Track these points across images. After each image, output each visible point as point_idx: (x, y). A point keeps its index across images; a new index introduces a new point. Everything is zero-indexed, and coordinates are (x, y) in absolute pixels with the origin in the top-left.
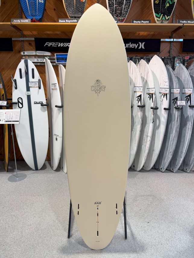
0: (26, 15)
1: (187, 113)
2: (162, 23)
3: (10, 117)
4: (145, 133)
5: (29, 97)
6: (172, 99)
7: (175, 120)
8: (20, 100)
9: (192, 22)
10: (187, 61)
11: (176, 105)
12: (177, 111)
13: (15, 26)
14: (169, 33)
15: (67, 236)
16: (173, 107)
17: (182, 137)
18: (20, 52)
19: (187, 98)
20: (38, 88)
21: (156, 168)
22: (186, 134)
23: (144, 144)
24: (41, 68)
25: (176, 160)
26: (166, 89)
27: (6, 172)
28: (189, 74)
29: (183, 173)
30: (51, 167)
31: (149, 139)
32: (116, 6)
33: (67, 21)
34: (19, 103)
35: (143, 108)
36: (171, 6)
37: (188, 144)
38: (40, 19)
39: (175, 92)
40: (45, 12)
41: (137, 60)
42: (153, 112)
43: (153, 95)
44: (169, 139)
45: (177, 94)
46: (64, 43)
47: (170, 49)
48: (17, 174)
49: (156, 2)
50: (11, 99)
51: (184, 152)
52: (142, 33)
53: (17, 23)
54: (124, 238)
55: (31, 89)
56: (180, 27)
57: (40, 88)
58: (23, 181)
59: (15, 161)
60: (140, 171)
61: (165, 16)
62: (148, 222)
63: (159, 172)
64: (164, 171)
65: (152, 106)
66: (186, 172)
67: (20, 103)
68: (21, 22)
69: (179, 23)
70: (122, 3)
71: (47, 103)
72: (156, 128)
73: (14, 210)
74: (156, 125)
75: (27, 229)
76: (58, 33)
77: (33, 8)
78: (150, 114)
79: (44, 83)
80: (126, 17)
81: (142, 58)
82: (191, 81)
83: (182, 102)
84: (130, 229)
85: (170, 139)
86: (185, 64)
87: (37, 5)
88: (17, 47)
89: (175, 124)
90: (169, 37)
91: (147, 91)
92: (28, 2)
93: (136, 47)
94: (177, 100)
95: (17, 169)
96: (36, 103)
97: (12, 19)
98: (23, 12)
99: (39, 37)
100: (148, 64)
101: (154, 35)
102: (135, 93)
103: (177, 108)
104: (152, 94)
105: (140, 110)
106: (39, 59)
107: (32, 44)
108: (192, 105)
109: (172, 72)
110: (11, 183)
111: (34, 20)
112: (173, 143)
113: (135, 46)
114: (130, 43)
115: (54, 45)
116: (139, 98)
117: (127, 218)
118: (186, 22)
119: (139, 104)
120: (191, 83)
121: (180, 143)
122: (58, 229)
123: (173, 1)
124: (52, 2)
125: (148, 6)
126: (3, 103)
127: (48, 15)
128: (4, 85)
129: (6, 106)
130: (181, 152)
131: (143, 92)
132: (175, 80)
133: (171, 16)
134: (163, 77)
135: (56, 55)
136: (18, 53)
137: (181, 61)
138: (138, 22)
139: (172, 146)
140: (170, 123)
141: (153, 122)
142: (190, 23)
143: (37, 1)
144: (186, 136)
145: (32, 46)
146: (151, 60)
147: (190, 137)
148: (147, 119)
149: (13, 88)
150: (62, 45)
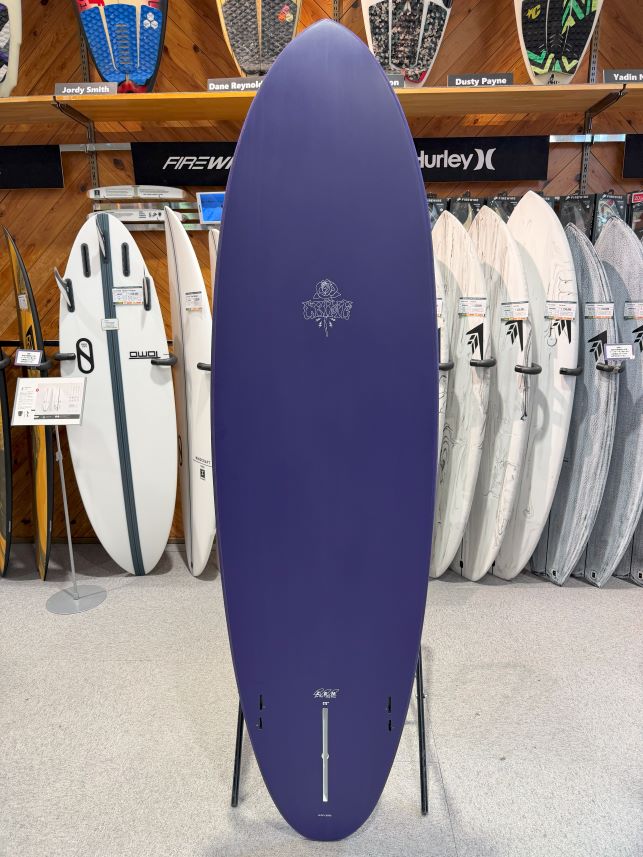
0: (102, 71)
1: (639, 387)
2: (552, 83)
3: (51, 401)
4: (497, 453)
5: (112, 337)
6: (587, 338)
7: (597, 409)
8: (84, 346)
10: (641, 208)
12: (604, 379)
13: (66, 108)
14: (576, 115)
15: (230, 798)
16: (591, 366)
17: (624, 467)
18: (84, 189)
19: (639, 336)
20: (142, 307)
21: (536, 571)
22: (638, 458)
23: (494, 489)
24: (151, 240)
25: (605, 542)
26: (568, 306)
27: (41, 581)
29: (628, 588)
30: (187, 565)
31: (511, 473)
32: (395, 30)
33: (234, 85)
34: (82, 358)
35: (489, 370)
36: (583, 26)
38: (148, 81)
39: (597, 315)
40: (165, 58)
41: (470, 209)
42: (523, 384)
43: (524, 325)
44: (580, 472)
45: (605, 322)
46: (228, 158)
48: (75, 588)
49: (529, 14)
50: (57, 344)
51: (631, 516)
52: (485, 119)
53: (72, 98)
54: (420, 810)
55: (119, 310)
56: (612, 97)
57: (147, 307)
58: (94, 610)
59: (67, 543)
60: (482, 581)
61: (560, 59)
62: (503, 759)
63: (547, 584)
64: (561, 580)
65: (521, 362)
66: (640, 586)
67: (83, 355)
68: (85, 93)
69: (611, 80)
70: (414, 22)
71: (171, 355)
72: (533, 437)
73: (61, 708)
74: (535, 426)
76: (206, 123)
77: (125, 48)
78: (511, 388)
79: (161, 285)
80: (430, 68)
81: (486, 203)
83: (623, 347)
84: (440, 780)
85: (584, 475)
86: (634, 218)
88: (76, 176)
89: (601, 421)
90: (576, 130)
91: (501, 312)
92: (109, 29)
93: (466, 164)
94: (605, 341)
95: (76, 571)
96: (135, 356)
97: (57, 85)
98: (94, 61)
99: (148, 139)
100: (506, 220)
101: (527, 122)
102: (463, 319)
103: (606, 370)
104: (520, 322)
105: (479, 376)
106: (146, 212)
107: (125, 163)
109: (587, 248)
110: (57, 616)
111: (129, 85)
112: (591, 489)
113: (462, 162)
114: (446, 152)
115: (195, 165)
116: (477, 334)
117: (430, 742)
118: (634, 78)
121: (616, 488)
123: (588, 9)
124: (186, 25)
125: (504, 28)
126: (29, 357)
127: (176, 68)
128: (32, 300)
129: (38, 368)
130: (621, 516)
131: (487, 316)
132: (597, 275)
133: (581, 59)
134: (556, 265)
135: (202, 197)
136: (79, 193)
137: (619, 209)
138: (469, 82)
139: (590, 496)
140: (582, 419)
141: (526, 415)
143: (138, 23)
144: (637, 465)
145: (122, 169)
146: (517, 207)
148: (504, 405)
149: (63, 308)
150: (219, 163)
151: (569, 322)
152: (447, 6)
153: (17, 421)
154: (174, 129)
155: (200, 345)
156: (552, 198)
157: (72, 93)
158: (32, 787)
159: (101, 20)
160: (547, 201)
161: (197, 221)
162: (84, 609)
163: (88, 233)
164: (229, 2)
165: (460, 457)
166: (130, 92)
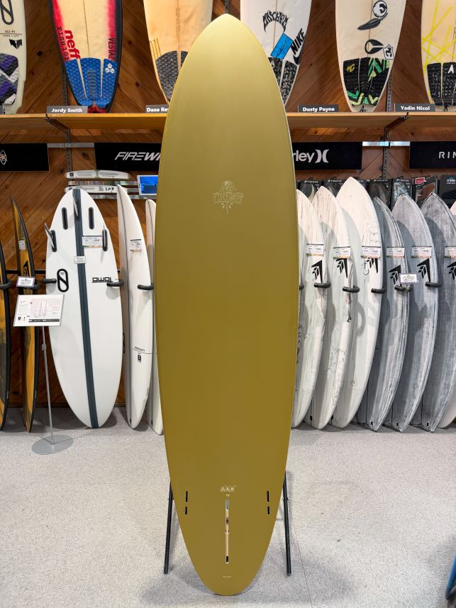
0: (78, 98)
1: (423, 300)
2: (363, 111)
3: (40, 311)
4: (333, 344)
5: (81, 268)
6: (388, 270)
7: (396, 315)
8: (62, 274)
9: (426, 109)
10: (421, 187)
11: (398, 283)
12: (400, 295)
13: (54, 121)
14: (379, 129)
15: (163, 569)
16: (391, 287)
17: (415, 353)
18: (62, 172)
19: (422, 268)
20: (102, 249)
21: (360, 422)
22: (423, 346)
23: (331, 368)
24: (108, 205)
25: (404, 403)
26: (376, 249)
27: (27, 433)
28: (423, 217)
29: (419, 432)
30: (127, 421)
31: (342, 356)
33: (163, 109)
34: (61, 282)
35: (326, 290)
36: (381, 77)
37: (429, 368)
38: (107, 106)
39: (394, 255)
40: (118, 90)
41: (313, 188)
42: (348, 299)
43: (348, 261)
44: (387, 356)
45: (400, 259)
46: (158, 154)
48: (52, 437)
49: (348, 69)
50: (44, 272)
51: (420, 384)
52: (322, 131)
53: (58, 115)
54: (286, 573)
55: (86, 250)
56: (400, 120)
57: (105, 249)
58: (65, 451)
59: (47, 407)
60: (325, 429)
61: (368, 96)
62: (339, 540)
63: (367, 431)
64: (377, 428)
65: (346, 285)
66: (428, 431)
67: (61, 280)
68: (67, 112)
69: (399, 110)
70: (277, 73)
71: (119, 280)
72: (355, 333)
73: (47, 514)
74: (357, 326)
75: (76, 555)
76: (144, 131)
77: (93, 85)
78: (341, 302)
79: (114, 236)
80: (287, 101)
81: (322, 184)
82: (428, 231)
83: (411, 275)
84: (299, 554)
85: (389, 358)
86: (417, 193)
88: (56, 163)
89: (398, 323)
90: (379, 138)
91: (333, 253)
92: (83, 73)
93: (310, 159)
94: (400, 272)
95: (53, 426)
96: (96, 280)
97: (48, 107)
98: (72, 92)
99: (105, 141)
100: (335, 195)
101: (348, 133)
102: (309, 257)
103: (401, 290)
104: (345, 260)
105: (320, 294)
106: (104, 187)
107: (90, 155)
108: (432, 281)
109: (386, 213)
110: (40, 456)
111: (95, 108)
112: (394, 366)
113: (307, 158)
114: (297, 151)
115: (136, 157)
116: (318, 267)
117: (292, 531)
118: (414, 108)
119: (318, 281)
120: (428, 236)
121: (410, 367)
122: (142, 556)
123: (384, 67)
124: (131, 70)
125: (333, 76)
126: (26, 281)
127: (124, 96)
128: (28, 244)
129: (31, 288)
130: (414, 385)
131: (325, 255)
132: (394, 229)
133: (380, 97)
134: (368, 224)
135: (141, 178)
136: (59, 174)
137: (406, 188)
138: (311, 110)
139: (393, 371)
140: (386, 323)
141: (350, 318)
142: (422, 111)
143: (102, 70)
144: (422, 351)
145: (89, 159)
146: (342, 187)
147: (432, 351)
148: (337, 312)
149: (49, 249)
150: (152, 157)
151: (376, 260)
152: (297, 63)
153: (17, 323)
154: (122, 134)
155: (141, 272)
156: (365, 181)
157: (58, 112)
158: (31, 565)
159: (78, 67)
160: (361, 183)
161: (138, 194)
162: (57, 451)
163: (67, 201)
164: (160, 58)
165: (309, 346)
166: (96, 112)
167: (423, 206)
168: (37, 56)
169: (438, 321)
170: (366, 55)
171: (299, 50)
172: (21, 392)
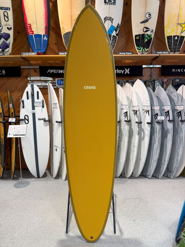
0: (33, 49)
1: (167, 127)
2: (142, 54)
3: (18, 131)
4: (132, 144)
5: (34, 115)
6: (153, 115)
7: (157, 132)
8: (26, 117)
9: (167, 53)
10: (166, 83)
11: (157, 120)
12: (158, 125)
13: (24, 58)
14: (149, 61)
15: (65, 232)
16: (155, 121)
17: (164, 147)
18: (27, 77)
19: (166, 114)
20: (42, 107)
21: (143, 175)
22: (168, 145)
23: (132, 153)
24: (44, 90)
25: (161, 167)
26: (148, 107)
27: (12, 180)
28: (166, 94)
29: (167, 179)
31: (136, 149)
34: (26, 120)
35: (129, 123)
36: (149, 41)
37: (170, 153)
38: (44, 52)
39: (155, 109)
40: (48, 46)
41: (124, 83)
42: (138, 126)
43: (138, 112)
44: (153, 148)
45: (157, 111)
46: (64, 71)
47: (151, 73)
48: (22, 181)
49: (136, 38)
50: (19, 116)
51: (167, 160)
52: (127, 61)
53: (25, 56)
54: (114, 233)
55: (36, 108)
56: (157, 57)
57: (43, 107)
58: (27, 187)
59: (20, 170)
60: (129, 178)
61: (144, 48)
62: (134, 220)
63: (146, 178)
64: (150, 177)
65: (137, 120)
66: (170, 178)
67: (26, 119)
68: (29, 55)
69: (156, 53)
71: (49, 119)
72: (141, 140)
73: (20, 211)
74: (141, 137)
76: (58, 62)
77: (39, 44)
78: (135, 127)
79: (47, 102)
80: (113, 50)
81: (127, 82)
82: (169, 100)
83: (162, 117)
84: (119, 226)
85: (154, 149)
87: (42, 41)
88: (24, 74)
89: (158, 136)
90: (149, 64)
91: (132, 108)
92: (35, 40)
93: (123, 72)
94: (158, 115)
95: (22, 177)
96: (40, 119)
97: (21, 52)
98: (31, 47)
99: (43, 65)
100: (132, 86)
101: (137, 62)
102: (122, 110)
103: (158, 122)
104: (136, 111)
105: (127, 124)
106: (43, 83)
107: (37, 71)
108: (170, 119)
109: (152, 93)
110: (17, 189)
112: (156, 153)
113: (122, 72)
114: (118, 69)
115: (55, 72)
116: (126, 114)
117: (116, 217)
118: (162, 53)
119: (126, 119)
120: (168, 102)
121: (163, 153)
122: (57, 227)
123: (150, 37)
124: (53, 38)
125: (131, 40)
126: (12, 120)
127: (51, 48)
128: (13, 105)
129: (14, 123)
130: (164, 160)
131: (128, 109)
132: (155, 99)
133: (149, 48)
134: (145, 97)
135: (57, 80)
136: (25, 78)
137: (160, 83)
138: (123, 53)
139: (156, 155)
140: (153, 135)
141: (139, 134)
142: (165, 54)
143: (42, 39)
144: (167, 146)
145: (37, 72)
146: (135, 83)
147: (171, 147)
148: (133, 131)
149: (21, 107)
150: (62, 71)
151: (148, 111)
152: (117, 36)
153: (9, 136)
154: (50, 63)
155: (57, 116)
156: (144, 81)
157: (25, 55)
159: (33, 38)
160: (142, 81)
162: (24, 187)
163: (28, 89)
164: (65, 34)
165: (123, 145)
166: (40, 54)
167: (167, 90)
168: (17, 33)
169: (173, 135)
170: (143, 33)
171: (118, 31)
172: (9, 164)
